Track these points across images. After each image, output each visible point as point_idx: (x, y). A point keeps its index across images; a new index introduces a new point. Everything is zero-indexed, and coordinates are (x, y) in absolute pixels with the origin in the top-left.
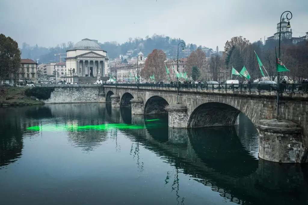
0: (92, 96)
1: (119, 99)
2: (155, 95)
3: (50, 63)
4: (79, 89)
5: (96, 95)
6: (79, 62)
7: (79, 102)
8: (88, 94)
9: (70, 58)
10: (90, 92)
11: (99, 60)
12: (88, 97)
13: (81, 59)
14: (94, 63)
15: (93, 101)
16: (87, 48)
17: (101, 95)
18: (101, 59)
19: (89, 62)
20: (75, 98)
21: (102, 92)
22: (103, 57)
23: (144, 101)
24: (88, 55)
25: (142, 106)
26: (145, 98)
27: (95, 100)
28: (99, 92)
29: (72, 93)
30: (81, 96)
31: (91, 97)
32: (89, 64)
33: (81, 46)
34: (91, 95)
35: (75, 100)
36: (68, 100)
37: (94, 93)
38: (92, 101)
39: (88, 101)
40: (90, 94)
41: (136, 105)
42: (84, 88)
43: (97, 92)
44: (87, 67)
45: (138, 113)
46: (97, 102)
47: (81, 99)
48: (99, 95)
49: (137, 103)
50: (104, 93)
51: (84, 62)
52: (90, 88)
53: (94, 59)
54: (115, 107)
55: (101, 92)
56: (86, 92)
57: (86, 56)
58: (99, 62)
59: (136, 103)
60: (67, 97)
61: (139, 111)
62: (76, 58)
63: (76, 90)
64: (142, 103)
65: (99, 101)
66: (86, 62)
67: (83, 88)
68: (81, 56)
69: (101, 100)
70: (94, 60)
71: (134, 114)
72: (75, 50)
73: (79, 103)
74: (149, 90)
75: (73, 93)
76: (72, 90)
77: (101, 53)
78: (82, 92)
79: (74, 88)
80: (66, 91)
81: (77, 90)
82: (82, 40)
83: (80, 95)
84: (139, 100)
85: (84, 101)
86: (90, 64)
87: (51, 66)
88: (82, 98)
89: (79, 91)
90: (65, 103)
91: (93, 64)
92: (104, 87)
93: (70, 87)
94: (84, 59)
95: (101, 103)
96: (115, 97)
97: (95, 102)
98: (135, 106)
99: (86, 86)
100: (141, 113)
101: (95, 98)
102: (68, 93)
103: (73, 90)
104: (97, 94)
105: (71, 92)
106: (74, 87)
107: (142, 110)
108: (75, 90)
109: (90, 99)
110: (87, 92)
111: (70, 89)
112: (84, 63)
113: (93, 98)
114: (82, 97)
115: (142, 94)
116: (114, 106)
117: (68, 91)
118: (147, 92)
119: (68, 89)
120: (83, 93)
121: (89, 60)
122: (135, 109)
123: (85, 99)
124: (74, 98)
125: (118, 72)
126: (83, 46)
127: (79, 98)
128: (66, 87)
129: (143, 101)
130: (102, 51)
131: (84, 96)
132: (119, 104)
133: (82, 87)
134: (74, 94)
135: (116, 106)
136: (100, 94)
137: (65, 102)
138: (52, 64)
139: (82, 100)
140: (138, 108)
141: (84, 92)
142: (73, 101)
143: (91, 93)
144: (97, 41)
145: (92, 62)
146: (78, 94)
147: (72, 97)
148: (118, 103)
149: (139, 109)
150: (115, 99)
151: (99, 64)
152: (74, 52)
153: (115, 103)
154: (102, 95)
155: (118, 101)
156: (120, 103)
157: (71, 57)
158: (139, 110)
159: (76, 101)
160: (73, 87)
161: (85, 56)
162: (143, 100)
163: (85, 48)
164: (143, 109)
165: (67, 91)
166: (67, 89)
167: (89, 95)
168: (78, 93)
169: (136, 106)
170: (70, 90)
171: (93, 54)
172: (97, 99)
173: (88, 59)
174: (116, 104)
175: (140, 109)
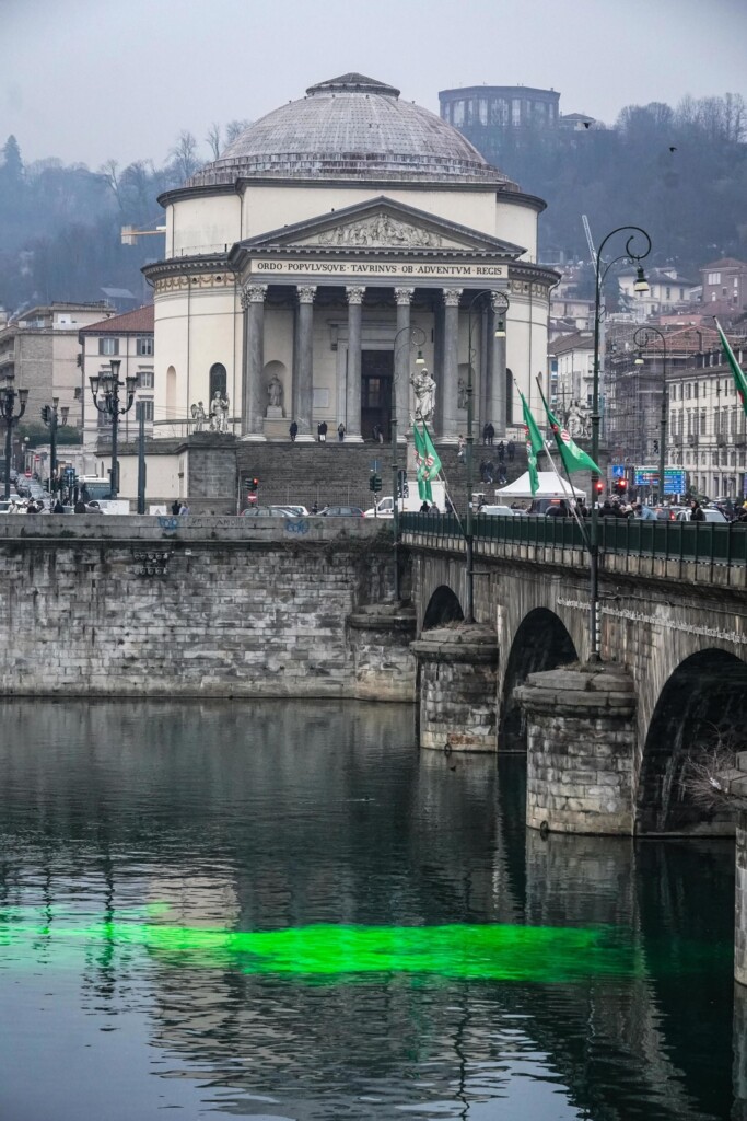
0: (289, 636)
1: (487, 673)
2: (708, 645)
3: (50, 315)
4: (163, 562)
5: (326, 622)
6: (259, 298)
7: (167, 685)
8: (252, 608)
9: (192, 268)
10: (275, 593)
11: (453, 278)
12: (252, 647)
13: (284, 269)
14: (404, 317)
15: (296, 680)
16: (341, 169)
17: (370, 629)
18: (473, 274)
19: (355, 300)
20: (127, 649)
21: (390, 594)
22: (494, 250)
23: (641, 699)
24: (348, 238)
25: (621, 749)
26: (644, 669)
27: (321, 670)
28: (363, 597)
29: (96, 605)
30: (183, 635)
31: (280, 648)
32: (354, 318)
33: (294, 148)
34: (278, 625)
35: (128, 664)
36: (57, 666)
37: (308, 607)
38: (290, 687)
39: (248, 686)
40: (268, 619)
41: (568, 740)
42: (219, 559)
43: (334, 592)
44: (334, 347)
45: (584, 824)
46: (342, 700)
47: (180, 665)
48: (351, 624)
49: (571, 713)
50: (406, 603)
51: (306, 299)
52: (274, 557)
53: (399, 269)
54: (447, 752)
55: (379, 600)
56: (230, 594)
57: (331, 239)
58: (452, 302)
59: (567, 714)
60: (49, 635)
61: (593, 805)
62: (235, 260)
63: (138, 568)
64: (624, 716)
65: (357, 687)
66: (331, 298)
67: (206, 557)
68: (282, 242)
69: (370, 674)
70: (405, 278)
71: (545, 832)
72: (237, 188)
73: (159, 698)
74: (673, 591)
75: (112, 605)
76: (95, 575)
77: (479, 213)
78: (197, 589)
79: (122, 555)
80: (42, 579)
81: (143, 576)
82: (311, 91)
83: (173, 618)
84: (589, 687)
85: (211, 680)
86: (365, 322)
87: (57, 341)
88: (188, 654)
89: (164, 578)
90: (32, 697)
91: (392, 322)
92: (406, 551)
93: (80, 546)
94: (307, 275)
95: (374, 701)
96: (451, 649)
97: (321, 699)
98: (552, 751)
99: (234, 535)
100: (616, 824)
101: (322, 654)
102: (64, 605)
103: (106, 569)
104: (341, 614)
105: (86, 592)
106: (122, 545)
107: (625, 793)
108: (125, 573)
109: (273, 666)
110: (240, 595)
111: (77, 559)
112: (305, 314)
113: (300, 655)
114: (194, 640)
115: (630, 623)
116: (442, 739)
117: (64, 581)
118: (659, 609)
119: (64, 557)
120: (206, 606)
121: (354, 276)
122: (551, 773)
123: (222, 663)
124: (110, 653)
125: (675, 405)
126: (311, 149)
127: (166, 647)
128: (43, 546)
129: (632, 704)
130: (493, 197)
131: (208, 639)
132: (490, 720)
133: (194, 545)
134: (113, 614)
135: (459, 740)
136: (363, 618)
137: (27, 684)
138: (63, 321)
139: (194, 671)
140: (583, 771)
141: (212, 590)
142: (102, 682)
143: (283, 607)
144: (552, 97)
145: (380, 299)
146: (150, 608)
147: (101, 637)
148: (484, 711)
149: (592, 782)
150: (447, 673)
151: (452, 318)
152: (225, 205)
153: (447, 714)
154: (379, 628)
155: (475, 697)
156: (497, 710)
157: (200, 258)
158: (595, 791)
159: (134, 682)
160: (107, 545)
161: (314, 241)
162: (630, 688)
163: (329, 163)
164: (632, 782)
165: (53, 579)
166: (53, 560)
167: (261, 625)
168: (153, 600)
169: (560, 750)
170: (80, 571)
171: (401, 227)
172: (338, 667)
173: (347, 272)
174: (461, 719)
175: (601, 777)
